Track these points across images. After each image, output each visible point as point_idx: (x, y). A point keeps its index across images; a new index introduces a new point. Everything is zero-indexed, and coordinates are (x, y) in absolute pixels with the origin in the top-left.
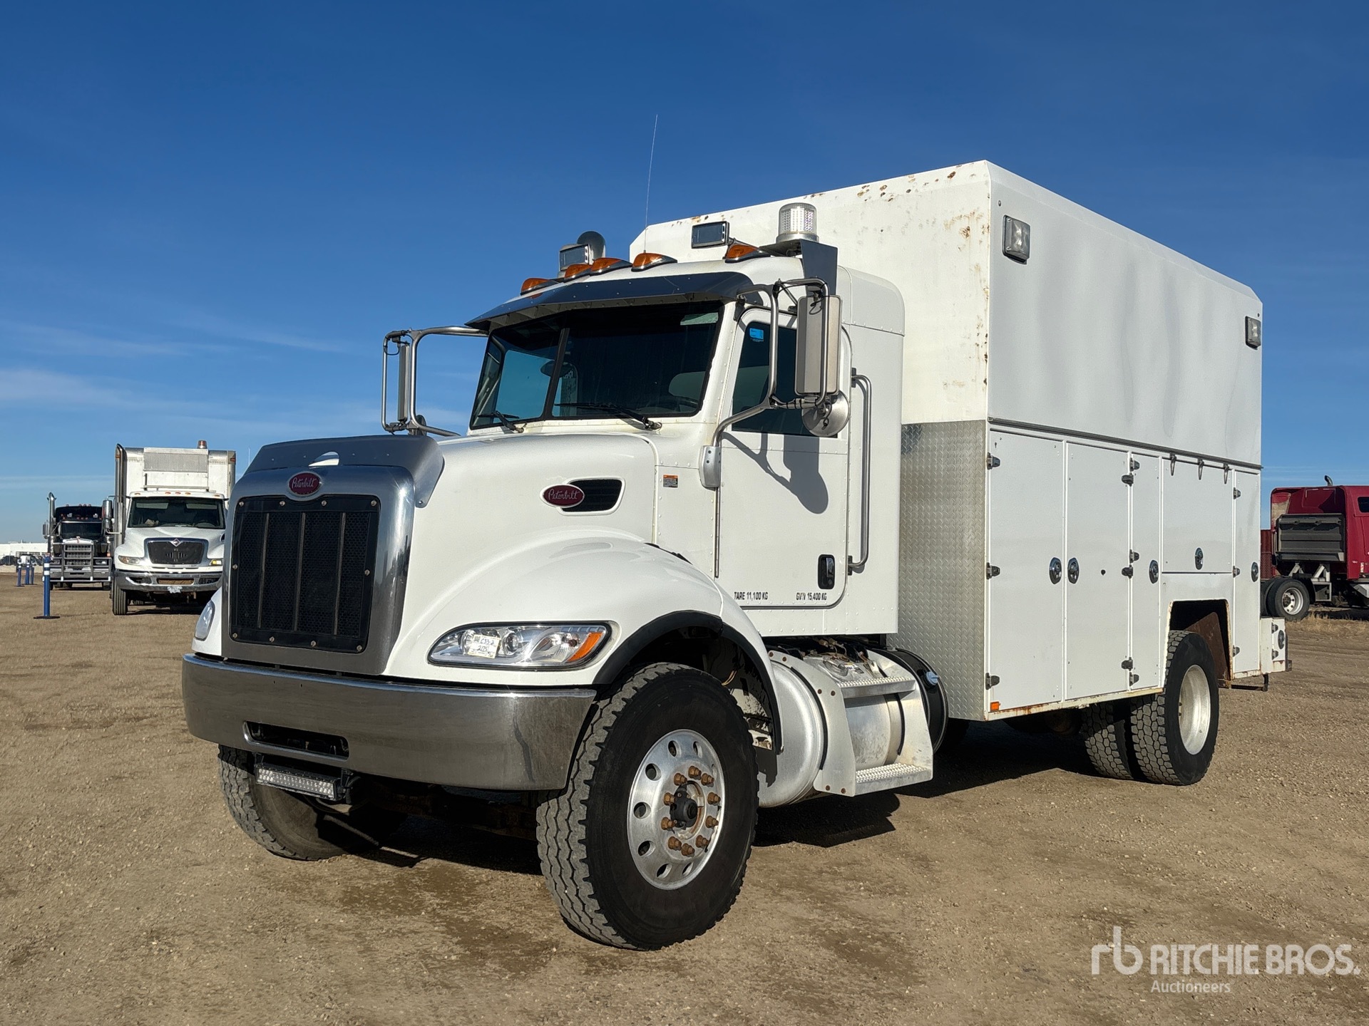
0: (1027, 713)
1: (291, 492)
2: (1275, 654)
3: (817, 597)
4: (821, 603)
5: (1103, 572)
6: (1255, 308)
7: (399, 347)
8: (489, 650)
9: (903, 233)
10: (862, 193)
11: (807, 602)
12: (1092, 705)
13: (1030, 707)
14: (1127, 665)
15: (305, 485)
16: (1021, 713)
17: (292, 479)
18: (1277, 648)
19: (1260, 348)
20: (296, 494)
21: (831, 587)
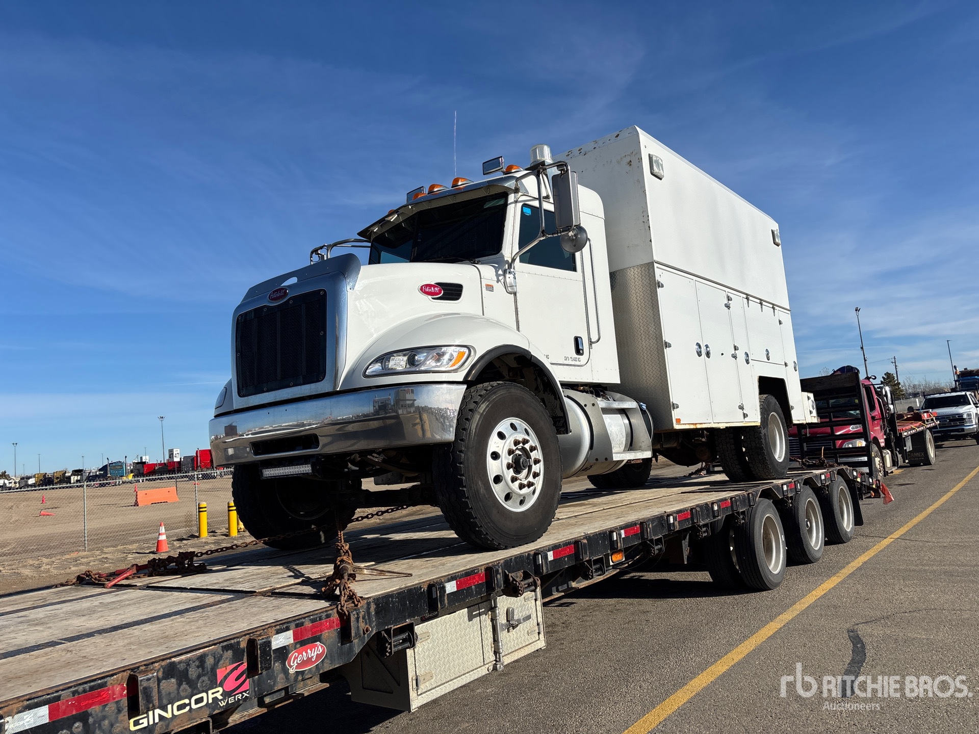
0: (695, 427)
1: (271, 301)
2: (811, 412)
3: (575, 360)
4: (577, 363)
5: (722, 354)
6: (775, 226)
7: (319, 257)
8: (401, 364)
9: (594, 171)
10: (568, 155)
11: (570, 362)
12: (727, 427)
13: (696, 424)
14: (741, 408)
15: (278, 295)
16: (692, 427)
17: (270, 295)
18: (812, 409)
19: (780, 246)
20: (273, 301)
21: (582, 354)
